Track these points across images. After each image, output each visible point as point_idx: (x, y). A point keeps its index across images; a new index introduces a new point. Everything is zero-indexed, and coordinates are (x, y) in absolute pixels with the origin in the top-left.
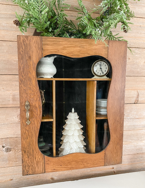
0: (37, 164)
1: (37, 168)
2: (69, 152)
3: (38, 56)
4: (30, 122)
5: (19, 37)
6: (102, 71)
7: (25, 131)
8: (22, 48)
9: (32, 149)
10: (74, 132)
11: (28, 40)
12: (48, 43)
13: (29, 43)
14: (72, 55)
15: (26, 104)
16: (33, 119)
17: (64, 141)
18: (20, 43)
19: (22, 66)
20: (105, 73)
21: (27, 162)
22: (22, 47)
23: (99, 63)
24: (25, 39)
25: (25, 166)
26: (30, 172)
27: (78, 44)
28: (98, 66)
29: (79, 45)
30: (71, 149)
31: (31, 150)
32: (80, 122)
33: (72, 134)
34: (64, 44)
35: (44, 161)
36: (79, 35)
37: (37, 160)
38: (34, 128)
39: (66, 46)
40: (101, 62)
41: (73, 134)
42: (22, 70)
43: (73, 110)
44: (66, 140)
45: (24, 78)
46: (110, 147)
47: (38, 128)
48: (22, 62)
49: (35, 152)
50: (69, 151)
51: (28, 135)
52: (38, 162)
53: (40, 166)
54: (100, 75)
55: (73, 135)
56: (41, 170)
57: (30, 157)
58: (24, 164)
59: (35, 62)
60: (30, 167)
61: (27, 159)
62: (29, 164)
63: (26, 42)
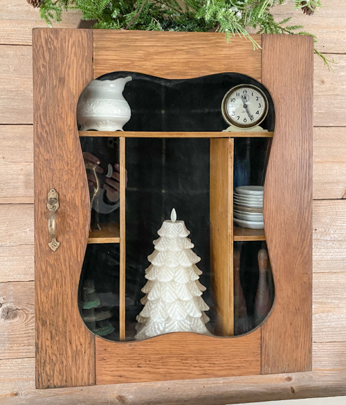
0: (75, 359)
1: (74, 369)
2: (162, 329)
3: (82, 76)
4: (58, 244)
5: (37, 31)
6: (248, 112)
7: (46, 268)
8: (44, 59)
9: (63, 316)
10: (175, 273)
11: (57, 38)
12: (108, 44)
13: (62, 46)
14: (168, 74)
15: (49, 198)
16: (67, 237)
17: (149, 298)
18: (38, 47)
19: (42, 102)
20: (257, 118)
21: (49, 351)
22: (44, 56)
23: (241, 91)
24: (52, 36)
25: (42, 361)
26: (55, 379)
27: (183, 46)
28: (239, 102)
29: (184, 48)
30: (167, 320)
31: (60, 319)
32: (193, 246)
33: (169, 280)
34: (146, 46)
35: (92, 352)
36: (190, 26)
37: (74, 348)
38: (67, 261)
39: (152, 50)
40: (247, 89)
41: (172, 278)
42: (41, 111)
43: (174, 214)
44: (155, 294)
45: (46, 131)
46: (276, 319)
47: (80, 260)
48: (42, 91)
49: (69, 326)
50: (163, 325)
51: (54, 278)
52: (76, 354)
53: (83, 363)
54: (243, 123)
55: (173, 281)
56: (86, 375)
57: (57, 339)
58: (41, 356)
59: (74, 92)
60: (57, 366)
61: (49, 343)
62: (54, 358)
63: (53, 44)
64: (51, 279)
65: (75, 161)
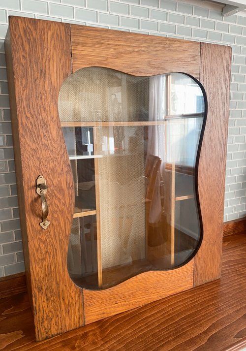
0: (67, 311)
1: (67, 319)
3: (62, 69)
4: (49, 223)
7: (39, 245)
8: (24, 50)
9: (56, 280)
11: (35, 30)
12: (84, 40)
14: (134, 71)
16: (56, 216)
18: (17, 37)
19: (25, 94)
21: (46, 310)
22: (23, 46)
25: (41, 319)
26: (52, 330)
27: (145, 47)
29: (146, 49)
31: (54, 283)
34: (117, 45)
35: (81, 302)
37: (67, 303)
38: (57, 236)
45: (31, 123)
48: (24, 83)
49: (62, 286)
51: (46, 252)
52: (69, 306)
53: (75, 312)
56: (77, 320)
57: (52, 299)
58: (39, 317)
59: (56, 86)
60: (53, 320)
61: (46, 304)
62: (50, 314)
63: (32, 35)
64: (44, 252)
65: (59, 149)
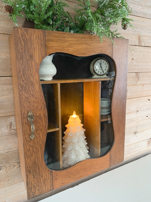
0: (44, 183)
1: (44, 187)
3: (41, 54)
4: (34, 136)
5: (16, 29)
7: (29, 148)
8: (21, 45)
9: (38, 166)
10: (78, 138)
11: (28, 34)
12: (53, 38)
13: (30, 38)
14: (79, 54)
15: (29, 116)
16: (38, 132)
18: (18, 38)
19: (22, 68)
20: (105, 72)
21: (33, 183)
22: (21, 43)
23: (99, 61)
24: (25, 32)
25: (30, 188)
26: (36, 193)
27: (85, 41)
28: (98, 64)
29: (85, 42)
30: (76, 156)
31: (37, 168)
32: (83, 125)
33: (77, 141)
34: (70, 40)
35: (51, 177)
37: (44, 178)
38: (39, 143)
39: (72, 42)
42: (22, 73)
43: (74, 113)
45: (25, 83)
47: (44, 141)
48: (21, 62)
49: (41, 169)
51: (33, 151)
52: (45, 180)
53: (48, 183)
54: (100, 74)
56: (49, 187)
57: (36, 177)
58: (29, 186)
59: (38, 63)
60: (37, 188)
61: (33, 179)
62: (35, 185)
63: (26, 37)
64: (32, 152)
65: (40, 96)
